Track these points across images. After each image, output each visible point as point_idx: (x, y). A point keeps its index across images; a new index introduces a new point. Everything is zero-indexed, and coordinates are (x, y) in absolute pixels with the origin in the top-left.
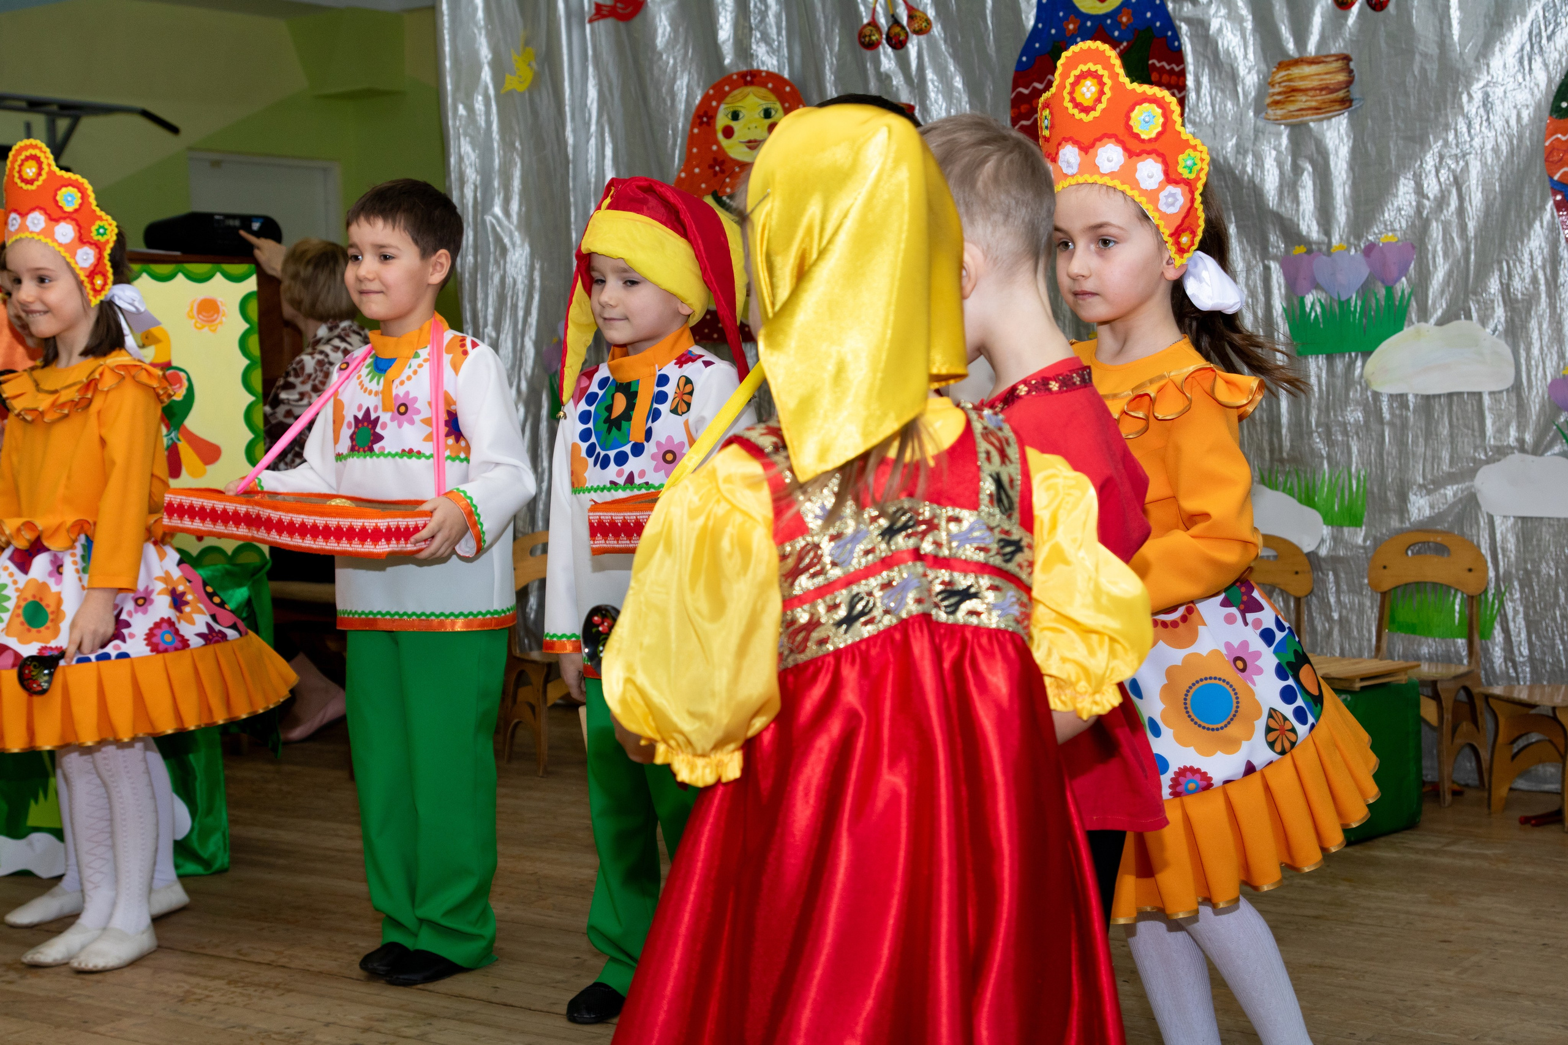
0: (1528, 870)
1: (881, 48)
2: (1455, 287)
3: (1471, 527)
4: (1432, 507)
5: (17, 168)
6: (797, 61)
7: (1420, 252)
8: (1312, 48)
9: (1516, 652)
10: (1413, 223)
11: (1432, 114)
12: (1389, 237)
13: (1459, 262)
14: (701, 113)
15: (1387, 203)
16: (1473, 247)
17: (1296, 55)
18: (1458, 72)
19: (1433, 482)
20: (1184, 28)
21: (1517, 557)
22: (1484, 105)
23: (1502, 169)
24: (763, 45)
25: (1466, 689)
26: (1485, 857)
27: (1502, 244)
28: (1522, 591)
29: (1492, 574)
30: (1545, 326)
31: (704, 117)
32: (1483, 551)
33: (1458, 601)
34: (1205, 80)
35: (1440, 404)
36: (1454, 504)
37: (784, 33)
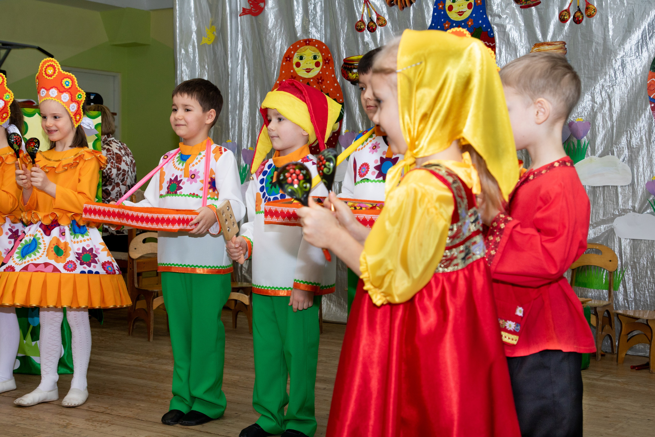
0: (637, 388)
1: (365, 31)
2: (607, 141)
3: (611, 242)
4: (595, 234)
5: (44, 70)
6: (328, 36)
7: (593, 126)
8: (549, 39)
9: (629, 296)
10: (590, 114)
11: (600, 68)
12: (580, 119)
13: (609, 131)
14: (287, 56)
15: (579, 105)
16: (615, 124)
17: (542, 41)
18: (611, 51)
19: (596, 223)
20: (495, 28)
21: (630, 256)
22: (622, 65)
23: (628, 92)
24: (314, 28)
25: (607, 311)
26: (617, 382)
27: (628, 124)
28: (632, 271)
29: (619, 263)
30: (645, 159)
31: (288, 58)
32: (616, 253)
33: (604, 274)
34: (503, 50)
35: (599, 190)
36: (603, 234)
37: (323, 23)
